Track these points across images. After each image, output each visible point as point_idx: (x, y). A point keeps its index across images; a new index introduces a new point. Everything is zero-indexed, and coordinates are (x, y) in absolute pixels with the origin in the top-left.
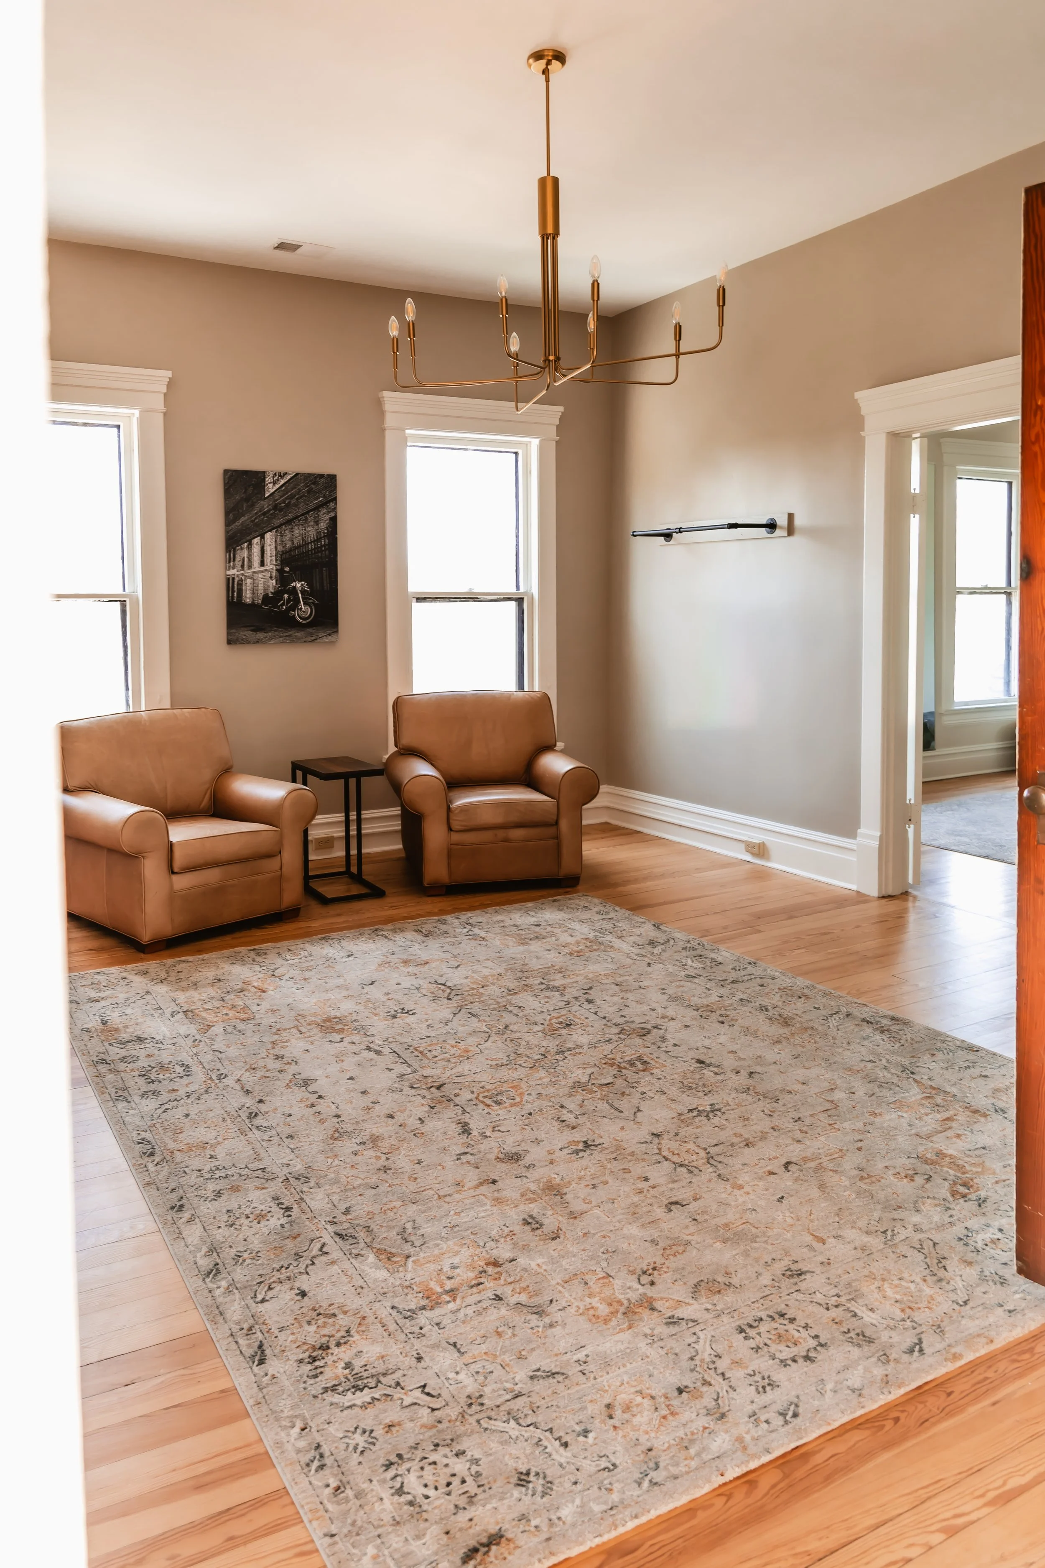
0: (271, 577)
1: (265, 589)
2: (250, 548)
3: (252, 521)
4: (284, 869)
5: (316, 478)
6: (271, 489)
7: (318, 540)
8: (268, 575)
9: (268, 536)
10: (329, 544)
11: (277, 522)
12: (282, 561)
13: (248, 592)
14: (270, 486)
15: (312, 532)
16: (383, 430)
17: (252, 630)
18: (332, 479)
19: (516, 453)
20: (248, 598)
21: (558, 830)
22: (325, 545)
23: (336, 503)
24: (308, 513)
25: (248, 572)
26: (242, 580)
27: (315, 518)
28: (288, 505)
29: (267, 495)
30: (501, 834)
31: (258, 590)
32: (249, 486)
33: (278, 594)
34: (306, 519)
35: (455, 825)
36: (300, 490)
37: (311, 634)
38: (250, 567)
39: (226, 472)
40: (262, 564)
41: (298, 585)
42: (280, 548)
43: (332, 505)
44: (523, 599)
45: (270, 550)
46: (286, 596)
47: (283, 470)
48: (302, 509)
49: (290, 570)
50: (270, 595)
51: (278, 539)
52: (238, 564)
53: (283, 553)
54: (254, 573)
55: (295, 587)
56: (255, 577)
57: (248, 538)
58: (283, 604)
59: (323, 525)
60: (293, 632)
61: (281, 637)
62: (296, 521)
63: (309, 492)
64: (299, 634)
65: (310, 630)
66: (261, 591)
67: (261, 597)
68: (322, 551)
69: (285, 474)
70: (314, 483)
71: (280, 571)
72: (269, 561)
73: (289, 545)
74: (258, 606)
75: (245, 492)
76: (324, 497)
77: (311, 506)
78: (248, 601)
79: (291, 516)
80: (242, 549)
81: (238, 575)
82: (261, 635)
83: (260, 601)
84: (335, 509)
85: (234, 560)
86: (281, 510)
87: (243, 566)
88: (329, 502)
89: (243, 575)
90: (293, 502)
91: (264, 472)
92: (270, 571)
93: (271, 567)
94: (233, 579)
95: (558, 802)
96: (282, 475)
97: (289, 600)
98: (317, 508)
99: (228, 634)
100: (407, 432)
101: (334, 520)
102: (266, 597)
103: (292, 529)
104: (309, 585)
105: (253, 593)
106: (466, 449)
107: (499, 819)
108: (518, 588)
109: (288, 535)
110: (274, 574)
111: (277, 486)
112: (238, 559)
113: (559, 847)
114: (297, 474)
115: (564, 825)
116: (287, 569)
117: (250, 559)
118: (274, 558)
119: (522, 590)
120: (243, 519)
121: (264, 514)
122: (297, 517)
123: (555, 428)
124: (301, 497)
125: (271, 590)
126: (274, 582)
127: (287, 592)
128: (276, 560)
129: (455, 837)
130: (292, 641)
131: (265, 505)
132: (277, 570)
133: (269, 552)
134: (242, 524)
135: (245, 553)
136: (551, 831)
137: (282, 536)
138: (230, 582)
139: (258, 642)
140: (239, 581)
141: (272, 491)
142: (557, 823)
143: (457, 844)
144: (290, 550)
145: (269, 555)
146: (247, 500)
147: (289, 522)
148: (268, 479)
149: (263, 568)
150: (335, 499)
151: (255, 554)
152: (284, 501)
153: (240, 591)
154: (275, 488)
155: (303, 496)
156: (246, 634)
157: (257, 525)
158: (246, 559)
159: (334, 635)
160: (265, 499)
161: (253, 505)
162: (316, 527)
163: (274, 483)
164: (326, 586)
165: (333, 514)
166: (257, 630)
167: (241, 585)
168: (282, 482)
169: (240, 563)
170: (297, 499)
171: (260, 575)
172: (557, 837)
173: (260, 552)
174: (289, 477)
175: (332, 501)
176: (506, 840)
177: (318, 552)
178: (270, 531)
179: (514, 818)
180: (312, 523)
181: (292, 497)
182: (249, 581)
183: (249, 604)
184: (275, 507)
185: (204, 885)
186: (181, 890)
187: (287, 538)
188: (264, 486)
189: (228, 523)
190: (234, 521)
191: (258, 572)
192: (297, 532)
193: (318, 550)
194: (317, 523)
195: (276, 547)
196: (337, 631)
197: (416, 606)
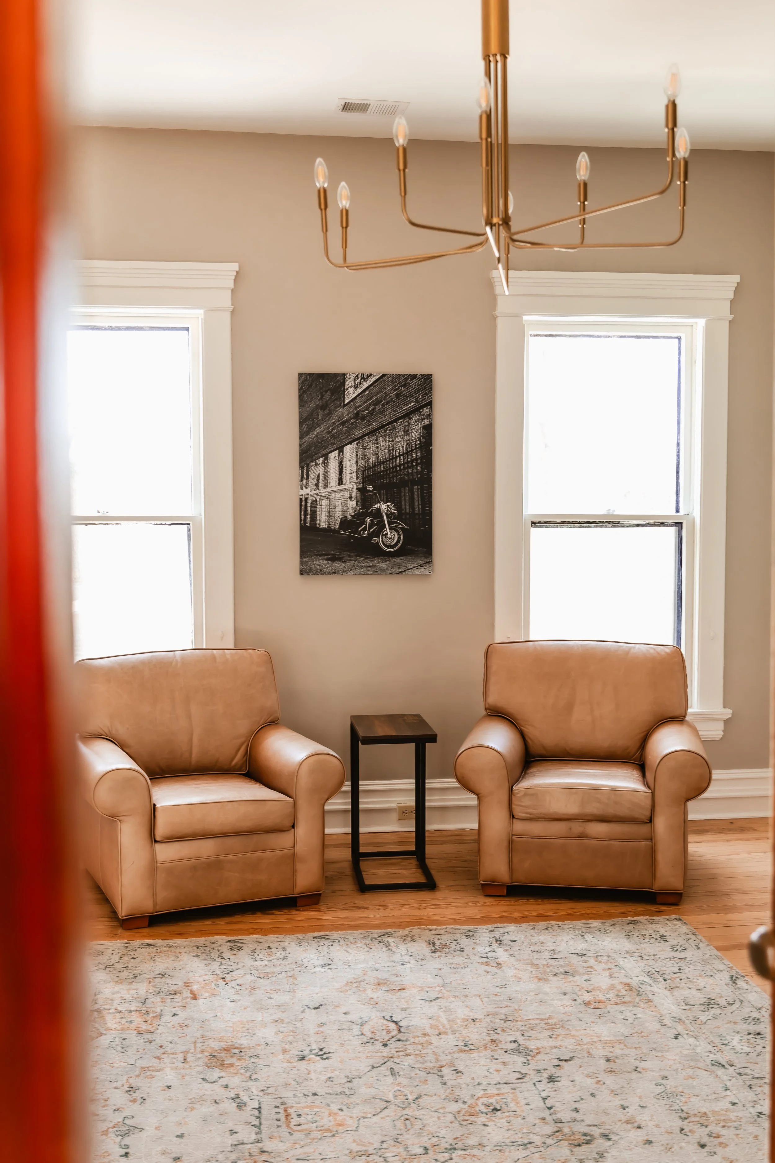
0: (351, 498)
1: (343, 511)
2: (326, 463)
3: (329, 432)
4: (297, 848)
5: (406, 379)
6: (351, 393)
7: (409, 452)
8: (347, 494)
9: (348, 449)
10: (421, 458)
11: (358, 433)
12: (363, 478)
13: (323, 515)
14: (351, 390)
15: (400, 444)
16: (495, 318)
17: (327, 559)
18: (427, 380)
19: (679, 338)
20: (323, 522)
21: (653, 830)
22: (416, 459)
23: (431, 409)
24: (396, 421)
25: (323, 491)
26: (316, 501)
27: (405, 427)
28: (371, 413)
29: (347, 401)
30: (577, 827)
31: (334, 512)
32: (326, 392)
33: (359, 517)
34: (394, 428)
35: (518, 811)
36: (387, 395)
37: (399, 565)
38: (326, 486)
39: (300, 375)
40: (340, 482)
41: (384, 507)
42: (362, 463)
43: (426, 411)
44: (681, 523)
45: (350, 465)
46: (368, 520)
47: (366, 371)
48: (389, 416)
49: (374, 488)
50: (349, 518)
51: (360, 453)
52: (312, 481)
53: (366, 469)
54: (330, 492)
55: (379, 510)
56: (332, 497)
57: (324, 452)
58: (364, 529)
59: (414, 435)
60: (376, 562)
61: (361, 567)
62: (382, 432)
63: (398, 396)
64: (383, 565)
65: (398, 560)
66: (338, 514)
67: (338, 521)
68: (412, 466)
69: (369, 376)
70: (404, 386)
71: (362, 491)
72: (348, 478)
73: (373, 459)
74: (335, 531)
75: (321, 399)
76: (417, 401)
77: (401, 412)
78: (323, 525)
79: (375, 425)
80: (316, 464)
81: (312, 495)
82: (337, 565)
83: (337, 526)
84: (429, 416)
85: (307, 478)
86: (363, 418)
87: (317, 485)
88: (422, 407)
89: (317, 494)
90: (377, 408)
91: (344, 375)
92: (350, 490)
93: (351, 486)
94: (306, 499)
95: (653, 794)
96: (364, 378)
97: (372, 525)
98: (407, 415)
99: (302, 563)
100: (525, 318)
101: (428, 429)
102: (345, 523)
103: (376, 441)
104: (398, 507)
105: (329, 516)
106: (609, 336)
107: (572, 808)
108: (677, 510)
109: (372, 447)
110: (354, 494)
111: (359, 390)
112: (311, 476)
113: (653, 851)
114: (384, 375)
115: (661, 824)
116: (370, 488)
117: (326, 477)
118: (354, 475)
119: (682, 512)
120: (318, 430)
121: (343, 423)
122: (383, 426)
123: (728, 303)
124: (388, 403)
125: (351, 512)
126: (354, 503)
127: (370, 515)
128: (357, 477)
129: (519, 827)
130: (375, 572)
131: (345, 413)
132: (357, 489)
133: (348, 468)
134: (317, 436)
135: (321, 470)
136: (644, 830)
137: (364, 449)
138: (303, 502)
139: (334, 572)
140: (313, 502)
141: (354, 396)
142: (650, 820)
143: (521, 835)
144: (375, 466)
145: (348, 471)
146: (323, 407)
147: (373, 432)
148: (349, 383)
149: (341, 487)
150: (430, 404)
151: (332, 471)
152: (367, 408)
153: (314, 513)
154: (357, 393)
155: (391, 401)
156: (319, 563)
157: (334, 437)
158: (321, 477)
159: (427, 567)
160: (345, 405)
161: (330, 413)
162: (406, 438)
163: (356, 387)
164: (418, 508)
165: (426, 422)
166: (334, 559)
167: (316, 507)
168: (366, 385)
169: (315, 482)
170: (383, 405)
171: (338, 495)
172: (651, 838)
173: (337, 469)
174: (373, 379)
175: (425, 406)
176: (583, 836)
177: (408, 467)
178: (350, 443)
179: (593, 809)
180: (401, 433)
181: (377, 402)
182: (325, 502)
183: (325, 529)
184: (356, 416)
185: (197, 858)
186: (166, 862)
187: (371, 451)
188: (344, 391)
189: (302, 435)
190: (308, 433)
191: (335, 492)
192: (383, 443)
193: (408, 464)
194: (407, 432)
195: (357, 462)
196: (431, 562)
197: (535, 531)
